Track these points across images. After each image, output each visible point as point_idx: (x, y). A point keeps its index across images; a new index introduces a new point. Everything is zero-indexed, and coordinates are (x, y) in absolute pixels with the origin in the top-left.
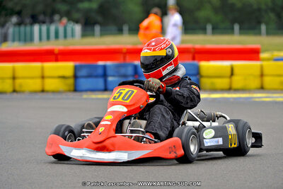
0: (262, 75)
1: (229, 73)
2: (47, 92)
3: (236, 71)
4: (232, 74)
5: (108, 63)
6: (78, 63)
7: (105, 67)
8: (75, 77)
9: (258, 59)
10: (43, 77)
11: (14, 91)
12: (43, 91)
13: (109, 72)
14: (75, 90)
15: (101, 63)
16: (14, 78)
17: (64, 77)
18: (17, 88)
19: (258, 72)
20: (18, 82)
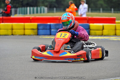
0: (116, 30)
1: (102, 28)
2: (26, 35)
3: (105, 28)
4: (103, 29)
5: (52, 24)
6: (39, 23)
7: (50, 25)
8: (38, 29)
9: (115, 23)
10: (24, 29)
11: (12, 35)
12: (24, 35)
13: (52, 27)
14: (38, 35)
15: (49, 24)
16: (12, 29)
17: (33, 29)
18: (14, 33)
19: (114, 28)
20: (14, 31)
